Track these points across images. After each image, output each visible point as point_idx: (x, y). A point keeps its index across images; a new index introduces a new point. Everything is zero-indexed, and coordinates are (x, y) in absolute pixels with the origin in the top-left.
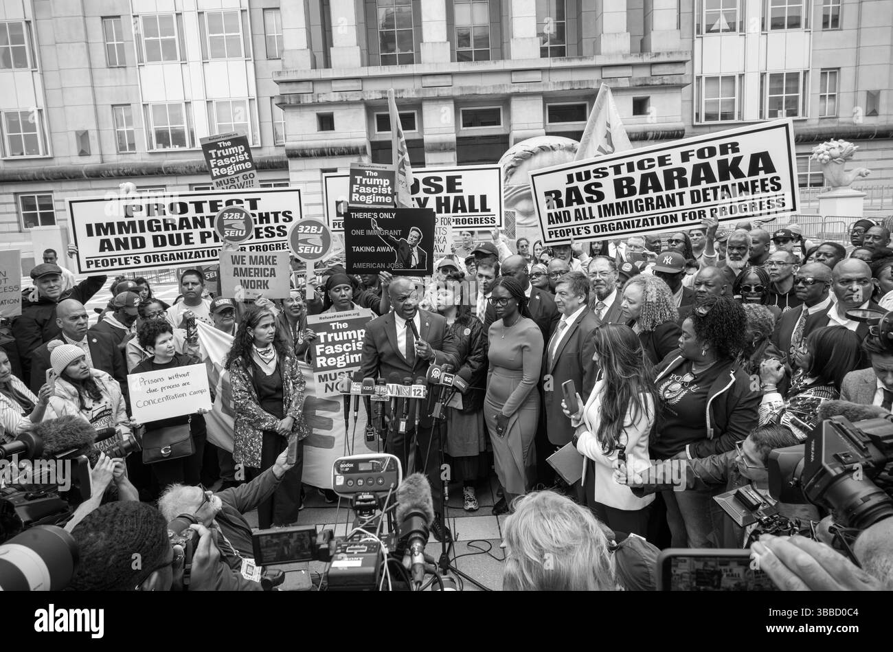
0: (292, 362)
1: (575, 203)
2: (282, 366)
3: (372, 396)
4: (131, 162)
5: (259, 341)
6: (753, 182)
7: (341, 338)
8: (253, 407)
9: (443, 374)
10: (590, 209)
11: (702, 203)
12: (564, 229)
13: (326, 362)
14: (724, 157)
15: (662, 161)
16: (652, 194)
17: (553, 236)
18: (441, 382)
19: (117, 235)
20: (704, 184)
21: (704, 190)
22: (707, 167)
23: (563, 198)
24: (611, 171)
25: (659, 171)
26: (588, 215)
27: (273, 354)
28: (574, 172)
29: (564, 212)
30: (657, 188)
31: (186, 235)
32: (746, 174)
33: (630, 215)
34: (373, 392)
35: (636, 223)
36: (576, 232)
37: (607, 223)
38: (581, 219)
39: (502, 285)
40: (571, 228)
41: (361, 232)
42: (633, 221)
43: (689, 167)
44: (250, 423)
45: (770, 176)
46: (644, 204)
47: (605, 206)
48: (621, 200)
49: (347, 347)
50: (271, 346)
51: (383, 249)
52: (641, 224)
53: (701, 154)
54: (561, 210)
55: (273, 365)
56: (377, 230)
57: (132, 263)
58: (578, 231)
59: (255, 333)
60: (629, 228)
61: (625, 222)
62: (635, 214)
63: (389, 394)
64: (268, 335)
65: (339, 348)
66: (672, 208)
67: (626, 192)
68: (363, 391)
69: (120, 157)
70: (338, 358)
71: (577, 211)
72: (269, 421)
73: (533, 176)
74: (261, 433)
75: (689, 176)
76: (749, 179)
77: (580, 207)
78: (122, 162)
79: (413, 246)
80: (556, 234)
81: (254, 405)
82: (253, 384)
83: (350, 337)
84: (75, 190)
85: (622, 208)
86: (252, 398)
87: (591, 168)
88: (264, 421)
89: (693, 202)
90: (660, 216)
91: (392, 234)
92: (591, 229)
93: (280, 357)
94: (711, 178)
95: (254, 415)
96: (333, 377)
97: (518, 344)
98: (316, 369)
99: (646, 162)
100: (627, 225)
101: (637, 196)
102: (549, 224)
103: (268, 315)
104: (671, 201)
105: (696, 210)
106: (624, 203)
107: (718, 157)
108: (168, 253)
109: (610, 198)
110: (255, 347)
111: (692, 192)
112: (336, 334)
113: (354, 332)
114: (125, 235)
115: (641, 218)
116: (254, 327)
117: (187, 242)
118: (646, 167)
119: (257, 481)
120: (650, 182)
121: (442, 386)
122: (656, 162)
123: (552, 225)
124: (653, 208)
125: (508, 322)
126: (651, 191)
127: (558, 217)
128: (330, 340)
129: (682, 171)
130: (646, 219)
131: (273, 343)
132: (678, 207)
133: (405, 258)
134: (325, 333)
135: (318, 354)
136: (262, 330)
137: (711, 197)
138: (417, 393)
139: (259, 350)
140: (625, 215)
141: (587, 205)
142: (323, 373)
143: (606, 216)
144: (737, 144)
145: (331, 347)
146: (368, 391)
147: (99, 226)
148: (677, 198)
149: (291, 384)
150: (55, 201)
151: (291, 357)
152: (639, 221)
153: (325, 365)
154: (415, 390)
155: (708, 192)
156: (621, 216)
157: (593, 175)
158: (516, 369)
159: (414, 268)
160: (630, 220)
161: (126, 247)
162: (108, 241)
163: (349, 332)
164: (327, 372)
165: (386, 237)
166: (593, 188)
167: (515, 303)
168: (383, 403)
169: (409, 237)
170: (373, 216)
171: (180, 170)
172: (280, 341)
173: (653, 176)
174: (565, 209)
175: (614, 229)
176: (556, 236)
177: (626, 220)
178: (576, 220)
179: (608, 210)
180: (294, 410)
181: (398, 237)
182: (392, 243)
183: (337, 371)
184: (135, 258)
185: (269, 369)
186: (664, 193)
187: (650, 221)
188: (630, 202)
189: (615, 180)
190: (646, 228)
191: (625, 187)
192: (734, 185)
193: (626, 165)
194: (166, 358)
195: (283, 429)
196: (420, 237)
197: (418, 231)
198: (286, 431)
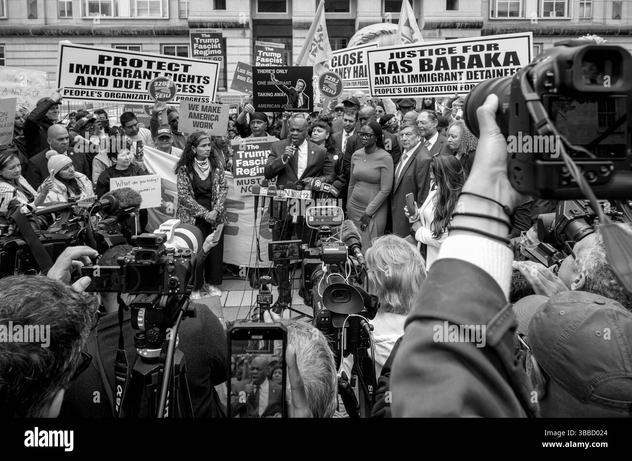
0: (221, 173)
1: (393, 72)
2: (213, 174)
3: (274, 197)
5: (200, 156)
6: (506, 70)
7: (254, 156)
8: (191, 200)
9: (323, 184)
10: (403, 76)
11: (473, 80)
12: (385, 88)
13: (243, 172)
14: (489, 52)
15: (451, 51)
16: (442, 71)
17: (377, 93)
18: (322, 189)
19: (90, 75)
20: (475, 68)
21: (475, 72)
22: (478, 57)
23: (386, 68)
24: (418, 54)
25: (448, 57)
26: (401, 81)
27: (208, 166)
28: (395, 52)
29: (386, 77)
30: (446, 67)
31: (137, 82)
32: (502, 64)
33: (427, 83)
34: (275, 194)
35: (431, 88)
36: (392, 91)
37: (413, 87)
38: (396, 83)
39: (369, 125)
40: (389, 88)
41: (264, 83)
42: (429, 87)
43: (467, 56)
44: (188, 211)
45: (516, 67)
46: (437, 77)
47: (412, 76)
48: (423, 73)
49: (258, 162)
50: (207, 160)
51: (279, 95)
52: (434, 90)
53: (475, 48)
54: (384, 76)
55: (207, 173)
56: (275, 81)
57: (95, 96)
58: (394, 91)
59: (197, 150)
60: (426, 91)
62: (431, 82)
63: (286, 196)
64: (205, 152)
65: (252, 163)
66: (454, 81)
67: (426, 67)
68: (269, 194)
70: (251, 169)
71: (394, 77)
72: (201, 210)
73: (368, 52)
74: (195, 220)
75: (466, 62)
76: (504, 68)
77: (397, 75)
79: (299, 92)
80: (379, 91)
81: (192, 199)
82: (192, 185)
83: (260, 155)
85: (423, 78)
86: (191, 194)
87: (406, 50)
88: (198, 210)
89: (468, 79)
90: (447, 85)
91: (285, 84)
92: (402, 90)
93: (212, 169)
94: (479, 65)
95: (191, 206)
96: (247, 183)
97: (378, 166)
98: (235, 176)
99: (440, 50)
100: (425, 89)
101: (433, 71)
103: (205, 138)
104: (454, 76)
105: (469, 84)
106: (425, 75)
107: (486, 52)
109: (416, 71)
110: (196, 160)
111: (468, 72)
112: (250, 153)
113: (263, 152)
114: (95, 75)
115: (435, 86)
116: (196, 146)
117: (136, 87)
118: (440, 53)
120: (442, 63)
121: (322, 192)
122: (447, 51)
123: (377, 85)
124: (442, 80)
125: (369, 150)
126: (442, 69)
127: (382, 80)
128: (246, 157)
129: (462, 58)
130: (438, 87)
131: (209, 158)
132: (458, 81)
133: (294, 100)
134: (243, 152)
135: (238, 166)
136: (202, 148)
137: (479, 76)
138: (306, 196)
139: (199, 162)
140: (424, 83)
141: (401, 74)
142: (240, 179)
143: (412, 82)
144: (497, 45)
145: (247, 162)
146: (272, 194)
147: (79, 66)
148: (458, 74)
149: (218, 187)
151: (220, 169)
152: (433, 87)
153: (242, 174)
154: (304, 194)
155: (477, 73)
156: (422, 83)
157: (406, 55)
158: (376, 182)
159: (300, 108)
160: (428, 86)
161: (94, 84)
162: (83, 78)
163: (259, 152)
164: (243, 179)
165: (281, 86)
166: (406, 63)
167: (375, 138)
168: (281, 202)
169: (297, 86)
170: (272, 72)
172: (214, 157)
173: (444, 59)
174: (387, 75)
175: (417, 91)
177: (425, 86)
178: (393, 83)
179: (414, 78)
180: (219, 205)
181: (289, 86)
182: (285, 90)
183: (250, 178)
184: (98, 93)
185: (203, 176)
186: (450, 71)
187: (440, 88)
188: (429, 75)
189: (420, 60)
190: (437, 92)
191: (426, 65)
192: (494, 71)
193: (428, 50)
194: (124, 166)
195: (209, 219)
196: (304, 86)
197: (302, 82)
198: (212, 220)
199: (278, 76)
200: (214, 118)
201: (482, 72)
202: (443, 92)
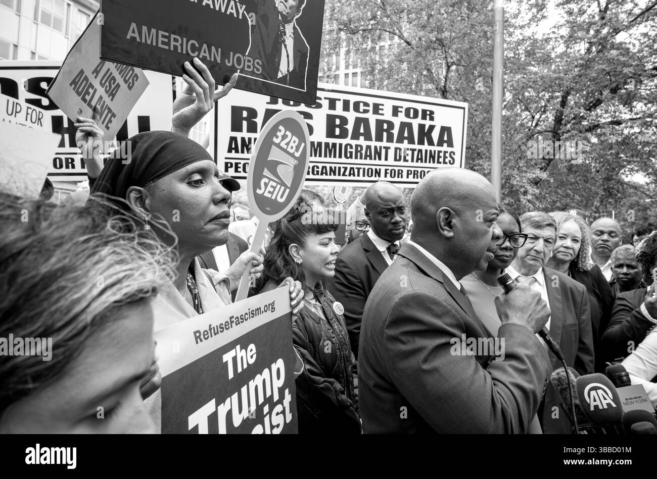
6: (439, 152)
11: (402, 163)
16: (362, 141)
17: (231, 170)
20: (406, 144)
21: (405, 150)
22: (410, 126)
25: (372, 118)
30: (368, 136)
32: (436, 143)
33: (337, 160)
35: (342, 170)
42: (339, 168)
43: (397, 121)
45: (449, 150)
46: (353, 150)
47: (312, 144)
48: (331, 141)
52: (347, 173)
53: (407, 112)
54: (253, 135)
60: (335, 174)
61: (331, 168)
62: (343, 160)
66: (377, 162)
67: (337, 131)
75: (396, 132)
76: (437, 149)
80: (236, 168)
85: (331, 150)
89: (396, 160)
90: (367, 167)
94: (411, 139)
99: (361, 104)
100: (333, 171)
101: (348, 140)
104: (378, 154)
105: (396, 169)
106: (334, 145)
107: (419, 120)
109: (320, 135)
111: (396, 149)
115: (349, 166)
118: (361, 110)
120: (362, 127)
122: (371, 108)
123: (233, 155)
124: (361, 158)
126: (362, 138)
127: (245, 145)
129: (391, 125)
130: (353, 168)
132: (383, 161)
137: (409, 157)
140: (332, 160)
143: (311, 155)
144: (434, 113)
148: (383, 151)
152: (346, 169)
155: (407, 152)
156: (328, 159)
160: (337, 166)
173: (366, 121)
175: (318, 173)
176: (236, 171)
177: (333, 166)
179: (316, 148)
186: (373, 144)
187: (356, 171)
188: (341, 145)
189: (328, 115)
190: (352, 178)
191: (338, 126)
193: (342, 101)
201: (413, 150)
202: (361, 178)
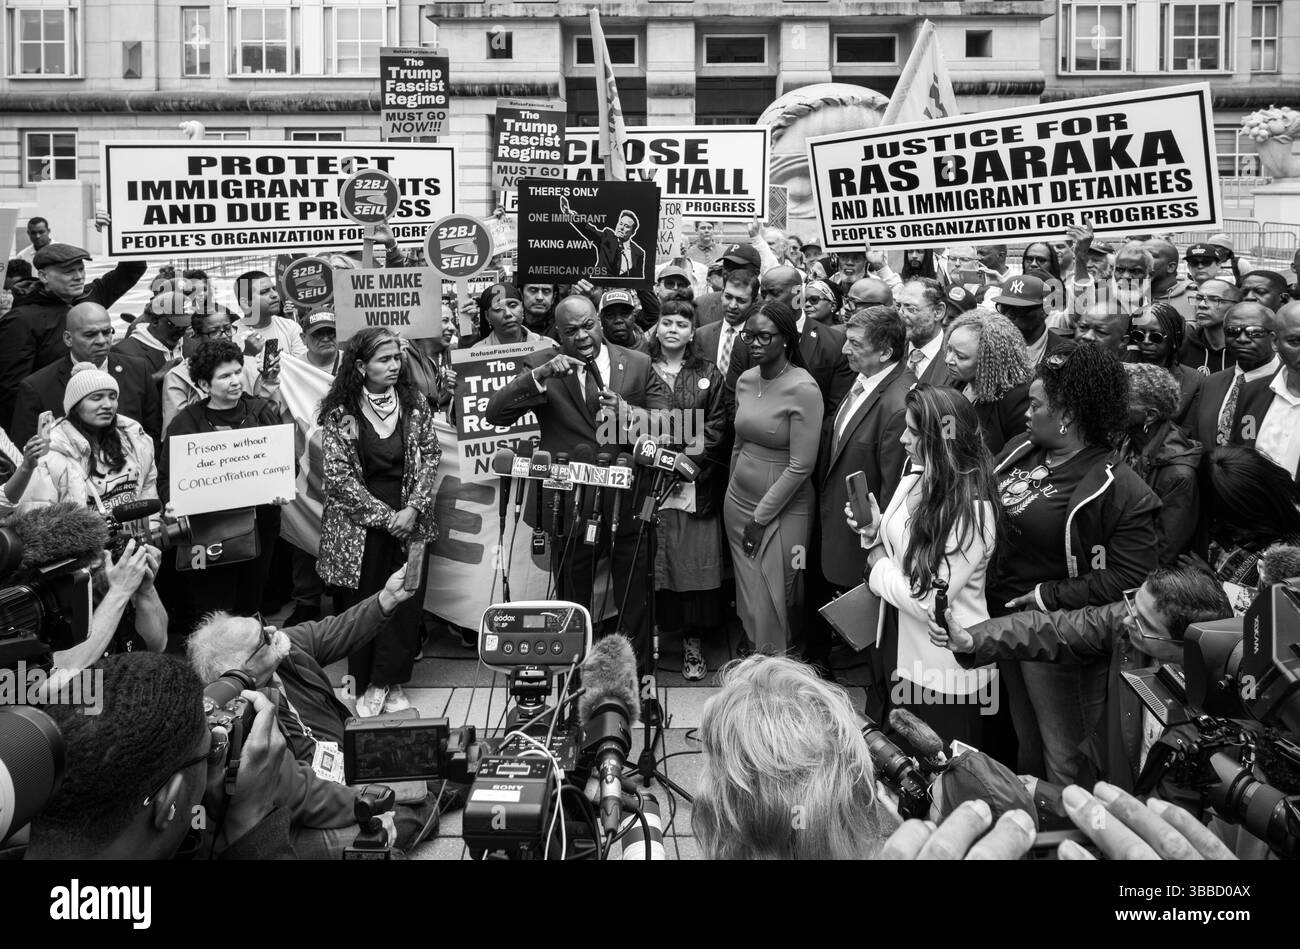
0: (424, 419)
1: (874, 190)
2: (406, 424)
3: (545, 481)
4: (200, 90)
5: (375, 383)
6: (1148, 176)
8: (355, 488)
9: (661, 450)
10: (896, 199)
11: (1068, 203)
12: (857, 228)
13: (479, 425)
14: (1103, 135)
15: (1009, 135)
16: (990, 183)
17: (840, 238)
18: (657, 464)
19: (174, 201)
20: (1072, 174)
21: (1072, 183)
22: (1076, 147)
23: (857, 180)
24: (930, 145)
25: (1004, 151)
26: (893, 209)
27: (393, 405)
28: (874, 143)
29: (857, 202)
30: (999, 174)
31: (279, 206)
32: (1138, 164)
33: (956, 213)
34: (548, 475)
35: (965, 226)
36: (874, 234)
37: (922, 224)
38: (882, 215)
39: (764, 313)
40: (866, 227)
41: (543, 218)
42: (961, 223)
43: (1049, 146)
44: (348, 514)
45: (1174, 167)
46: (979, 197)
47: (919, 197)
48: (944, 190)
50: (391, 392)
51: (577, 245)
52: (973, 228)
53: (1067, 127)
54: (853, 198)
55: (392, 421)
56: (568, 214)
57: (192, 243)
58: (878, 233)
59: (368, 369)
60: (955, 232)
61: (948, 224)
62: (965, 211)
63: (573, 479)
64: (388, 373)
66: (1021, 207)
67: (952, 177)
68: (532, 472)
69: (185, 82)
71: (877, 201)
72: (378, 511)
73: (813, 145)
74: (364, 532)
75: (1048, 160)
76: (1143, 171)
77: (882, 196)
78: (188, 90)
79: (623, 240)
80: (844, 235)
81: (357, 486)
82: (358, 450)
84: (112, 129)
85: (945, 202)
86: (355, 474)
87: (901, 139)
88: (371, 511)
89: (1055, 199)
90: (1004, 217)
91: (591, 220)
92: (898, 231)
93: (404, 412)
94: (1081, 165)
95: (356, 502)
96: (489, 449)
97: (783, 408)
98: (462, 436)
99: (983, 135)
100: (952, 228)
101: (969, 185)
102: (834, 218)
103: (389, 342)
104: (1021, 196)
105: (1059, 213)
106: (949, 195)
107: (1095, 133)
108: (248, 232)
109: (928, 185)
111: (1053, 185)
112: (495, 380)
114: (186, 201)
115: (974, 220)
116: (367, 359)
117: (279, 217)
118: (984, 142)
119: (353, 613)
120: (988, 165)
121: (657, 470)
122: (999, 136)
123: (838, 221)
124: (992, 206)
125: (769, 372)
126: (990, 179)
127: (848, 210)
129: (1038, 152)
130: (982, 221)
131: (396, 387)
132: (1031, 205)
133: (612, 259)
134: (479, 378)
135: (467, 410)
136: (380, 366)
137: (1082, 193)
138: (617, 479)
139: (373, 397)
140: (949, 213)
141: (892, 194)
142: (472, 442)
143: (920, 212)
144: (1123, 116)
146: (540, 473)
147: (147, 185)
148: (1030, 191)
149: (418, 455)
150: (81, 143)
151: (421, 410)
152: (970, 223)
153: (476, 429)
154: (614, 475)
155: (1077, 185)
156: (943, 214)
157: (902, 149)
158: (779, 447)
159: (625, 275)
160: (957, 220)
161: (186, 219)
162: (159, 209)
164: (480, 441)
165: (581, 226)
166: (902, 168)
167: (781, 344)
168: (562, 493)
169: (619, 226)
171: (273, 105)
172: (407, 385)
173: (994, 157)
174: (859, 197)
175: (932, 233)
176: (844, 239)
177: (951, 221)
178: (875, 215)
179: (923, 203)
180: (420, 496)
181: (600, 226)
182: (591, 235)
183: (496, 439)
184: (197, 237)
185: (384, 429)
186: (1010, 184)
187: (987, 224)
188: (958, 193)
189: (935, 159)
190: (981, 234)
191: (951, 170)
192: (1118, 179)
193: (953, 137)
194: (227, 401)
195: (399, 527)
196: (635, 226)
197: (631, 216)
198: (404, 531)
199: (575, 203)
200: (410, 299)
201: (1089, 182)
202: (997, 233)
